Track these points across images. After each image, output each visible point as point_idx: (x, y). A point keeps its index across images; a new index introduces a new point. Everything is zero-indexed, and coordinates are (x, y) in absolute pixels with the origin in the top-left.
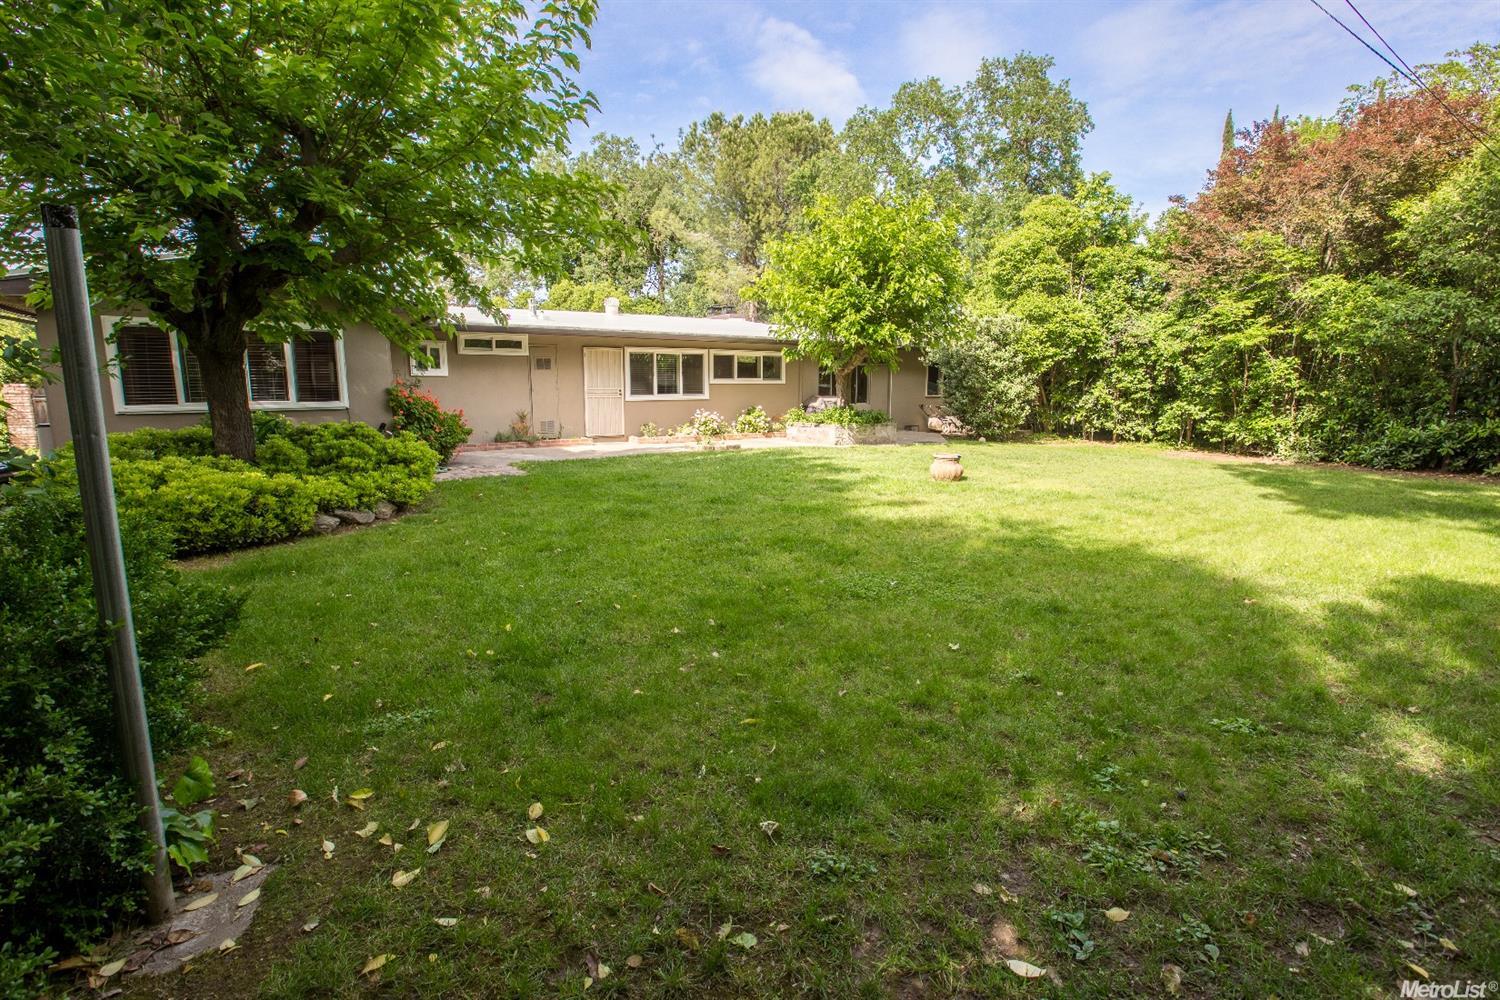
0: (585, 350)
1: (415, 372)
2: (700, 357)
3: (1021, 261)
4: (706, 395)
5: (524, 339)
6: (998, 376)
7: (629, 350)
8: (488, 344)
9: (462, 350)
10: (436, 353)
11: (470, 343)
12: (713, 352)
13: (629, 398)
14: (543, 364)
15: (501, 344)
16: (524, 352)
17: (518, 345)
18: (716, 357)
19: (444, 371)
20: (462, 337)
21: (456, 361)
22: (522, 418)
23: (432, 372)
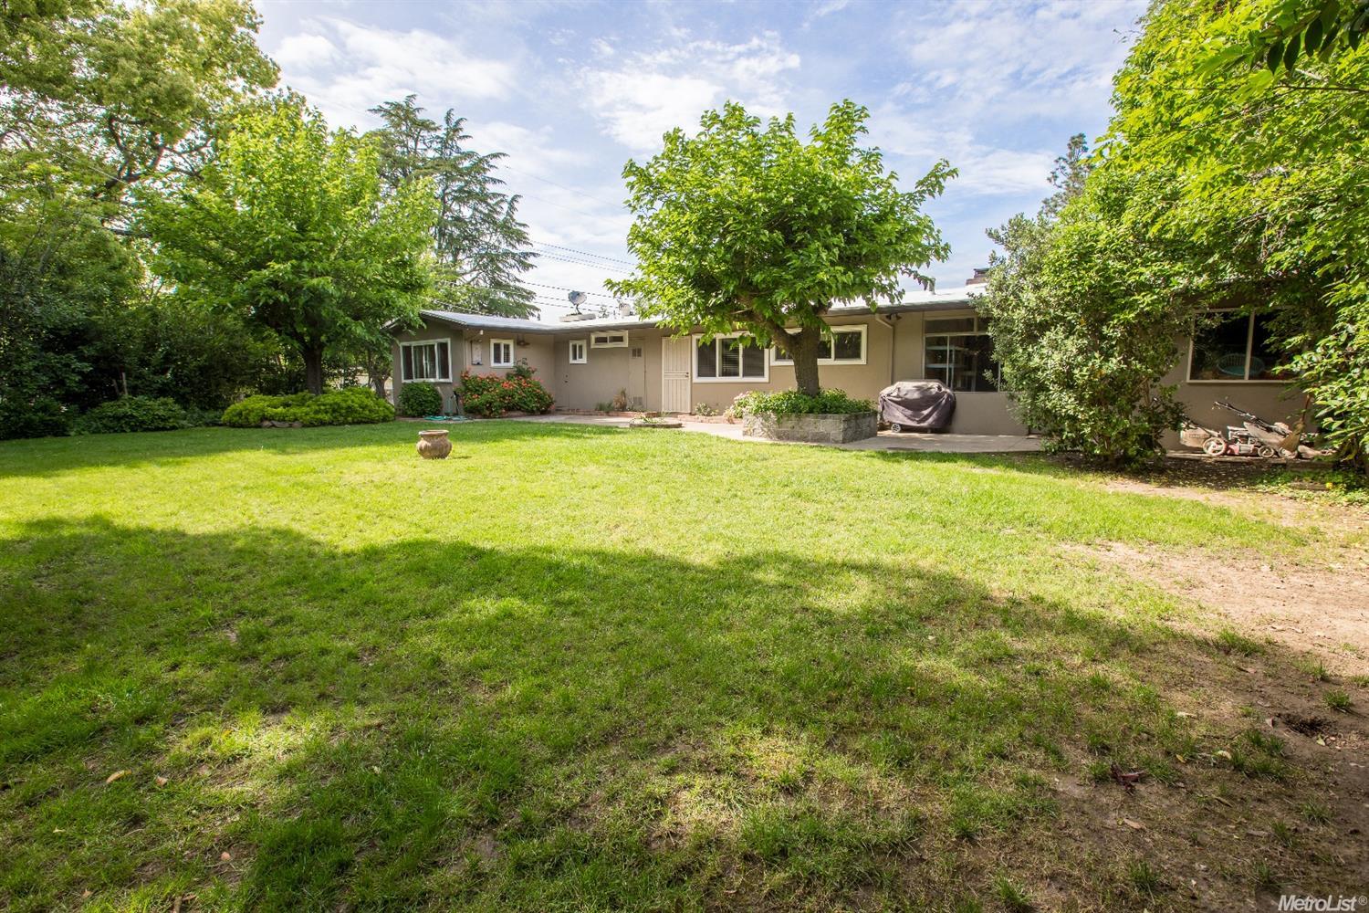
0: (664, 339)
1: (572, 361)
4: (765, 378)
5: (626, 334)
7: (695, 337)
8: (607, 340)
9: (593, 345)
10: (581, 348)
11: (599, 340)
13: (696, 380)
14: (637, 352)
15: (613, 339)
16: (625, 344)
17: (620, 339)
19: (584, 360)
20: (593, 337)
21: (591, 353)
22: (623, 393)
23: (579, 361)
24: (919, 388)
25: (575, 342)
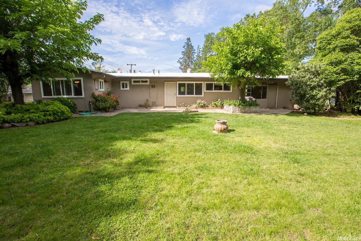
0: (165, 82)
1: (121, 89)
2: (201, 84)
3: (330, 40)
4: (203, 95)
5: (148, 80)
6: (313, 88)
7: (178, 82)
8: (139, 82)
9: (133, 83)
10: (126, 84)
11: (134, 82)
12: (206, 82)
13: (178, 96)
14: (153, 86)
15: (143, 82)
16: (148, 83)
17: (146, 82)
18: (206, 84)
19: (128, 89)
20: (133, 80)
21: (131, 86)
22: (147, 101)
23: (125, 89)
24: (249, 98)
25: (123, 82)
